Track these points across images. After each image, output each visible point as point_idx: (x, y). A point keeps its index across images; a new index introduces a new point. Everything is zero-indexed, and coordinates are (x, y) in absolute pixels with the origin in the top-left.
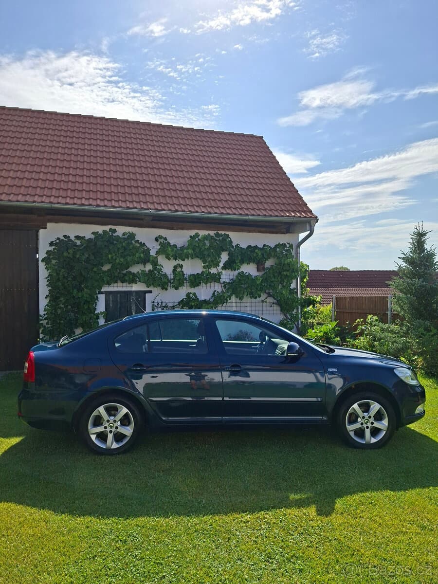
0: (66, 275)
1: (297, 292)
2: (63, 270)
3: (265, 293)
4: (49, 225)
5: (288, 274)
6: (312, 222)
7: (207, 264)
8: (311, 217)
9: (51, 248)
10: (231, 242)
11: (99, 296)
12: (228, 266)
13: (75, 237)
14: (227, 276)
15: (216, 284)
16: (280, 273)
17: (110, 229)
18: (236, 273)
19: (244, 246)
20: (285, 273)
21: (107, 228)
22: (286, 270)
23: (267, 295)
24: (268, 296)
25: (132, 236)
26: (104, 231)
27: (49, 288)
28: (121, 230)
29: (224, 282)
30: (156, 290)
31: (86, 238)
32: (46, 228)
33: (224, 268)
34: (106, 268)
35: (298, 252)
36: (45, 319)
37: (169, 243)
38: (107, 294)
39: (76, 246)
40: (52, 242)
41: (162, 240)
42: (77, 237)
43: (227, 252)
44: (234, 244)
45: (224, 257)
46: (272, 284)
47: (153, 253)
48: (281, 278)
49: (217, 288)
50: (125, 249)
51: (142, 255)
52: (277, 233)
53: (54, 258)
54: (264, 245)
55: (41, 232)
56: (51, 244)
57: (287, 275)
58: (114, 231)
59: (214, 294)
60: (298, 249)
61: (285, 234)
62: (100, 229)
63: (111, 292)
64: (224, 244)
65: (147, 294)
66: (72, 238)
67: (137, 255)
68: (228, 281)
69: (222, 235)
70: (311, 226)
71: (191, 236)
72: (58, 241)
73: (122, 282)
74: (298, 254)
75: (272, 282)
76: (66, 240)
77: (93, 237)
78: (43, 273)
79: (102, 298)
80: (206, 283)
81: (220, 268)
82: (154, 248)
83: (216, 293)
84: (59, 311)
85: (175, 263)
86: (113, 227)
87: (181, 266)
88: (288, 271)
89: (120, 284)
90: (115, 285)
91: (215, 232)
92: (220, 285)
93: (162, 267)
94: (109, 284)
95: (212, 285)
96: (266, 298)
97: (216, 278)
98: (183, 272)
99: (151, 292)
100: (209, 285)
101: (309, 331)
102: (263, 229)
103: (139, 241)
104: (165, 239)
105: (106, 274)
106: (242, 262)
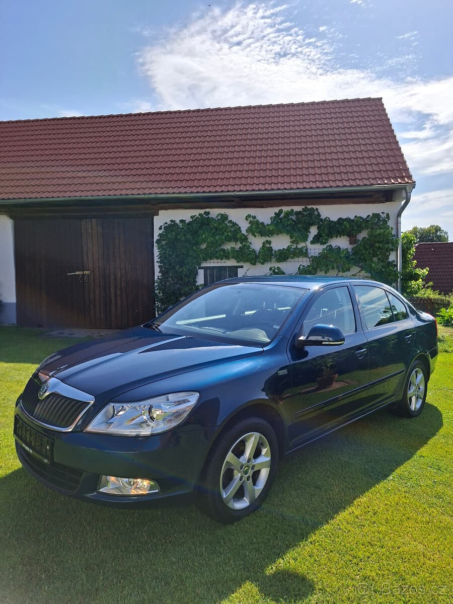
0: (171, 253)
1: (397, 266)
2: (169, 249)
3: (358, 266)
4: (160, 212)
5: (381, 246)
6: (407, 188)
7: (294, 239)
8: (408, 183)
9: (161, 232)
10: (319, 215)
11: (199, 271)
12: (316, 240)
13: (180, 221)
14: (316, 250)
15: (305, 259)
16: (372, 246)
17: (205, 213)
18: (325, 246)
19: (334, 218)
20: (377, 245)
21: (202, 211)
22: (379, 242)
23: (360, 269)
24: (362, 270)
25: (224, 217)
26: (200, 215)
27: (159, 264)
28: (215, 213)
29: (312, 256)
30: (247, 266)
31: (187, 222)
32: (158, 215)
33: (312, 243)
34: (204, 246)
35: (399, 221)
36: (157, 289)
37: (258, 221)
38: (205, 269)
39: (181, 229)
40: (161, 226)
41: (251, 219)
42: (182, 221)
43: (316, 227)
44: (323, 217)
45: (314, 231)
46: (362, 257)
47: (244, 231)
48: (373, 250)
49: (305, 262)
50: (217, 229)
51: (229, 234)
52: (374, 202)
53: (164, 240)
54: (356, 217)
55: (155, 218)
56: (160, 228)
57: (379, 247)
58: (209, 213)
59: (299, 268)
60: (399, 219)
61: (383, 203)
62: (196, 212)
63: (208, 268)
64: (312, 218)
65: (239, 269)
66: (178, 222)
67: (226, 234)
68: (317, 255)
69: (309, 210)
70: (407, 193)
71: (275, 213)
72: (165, 225)
73: (217, 258)
74: (399, 224)
75: (362, 254)
76: (173, 224)
77: (191, 220)
78: (156, 252)
79: (201, 272)
80: (292, 258)
81: (308, 243)
82: (244, 226)
83: (301, 267)
84: (168, 284)
85: (264, 239)
86: (207, 210)
87: (269, 242)
88: (381, 242)
89: (216, 260)
90: (212, 261)
91: (304, 207)
92: (308, 259)
93: (251, 243)
94: (205, 260)
95: (301, 259)
96: (360, 272)
97: (303, 253)
98: (271, 247)
99: (242, 267)
100: (297, 259)
101: (441, 310)
102: (357, 200)
103: (232, 221)
104: (254, 217)
105: (203, 252)
106: (330, 235)
